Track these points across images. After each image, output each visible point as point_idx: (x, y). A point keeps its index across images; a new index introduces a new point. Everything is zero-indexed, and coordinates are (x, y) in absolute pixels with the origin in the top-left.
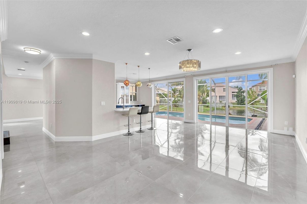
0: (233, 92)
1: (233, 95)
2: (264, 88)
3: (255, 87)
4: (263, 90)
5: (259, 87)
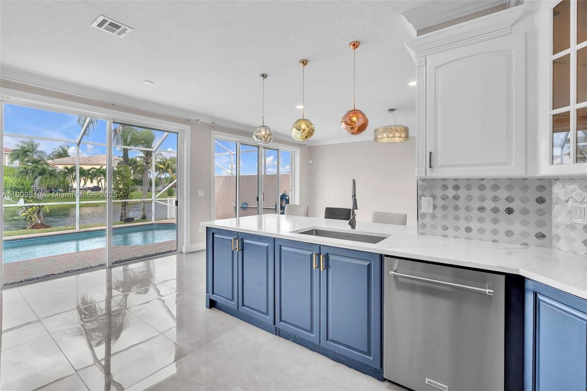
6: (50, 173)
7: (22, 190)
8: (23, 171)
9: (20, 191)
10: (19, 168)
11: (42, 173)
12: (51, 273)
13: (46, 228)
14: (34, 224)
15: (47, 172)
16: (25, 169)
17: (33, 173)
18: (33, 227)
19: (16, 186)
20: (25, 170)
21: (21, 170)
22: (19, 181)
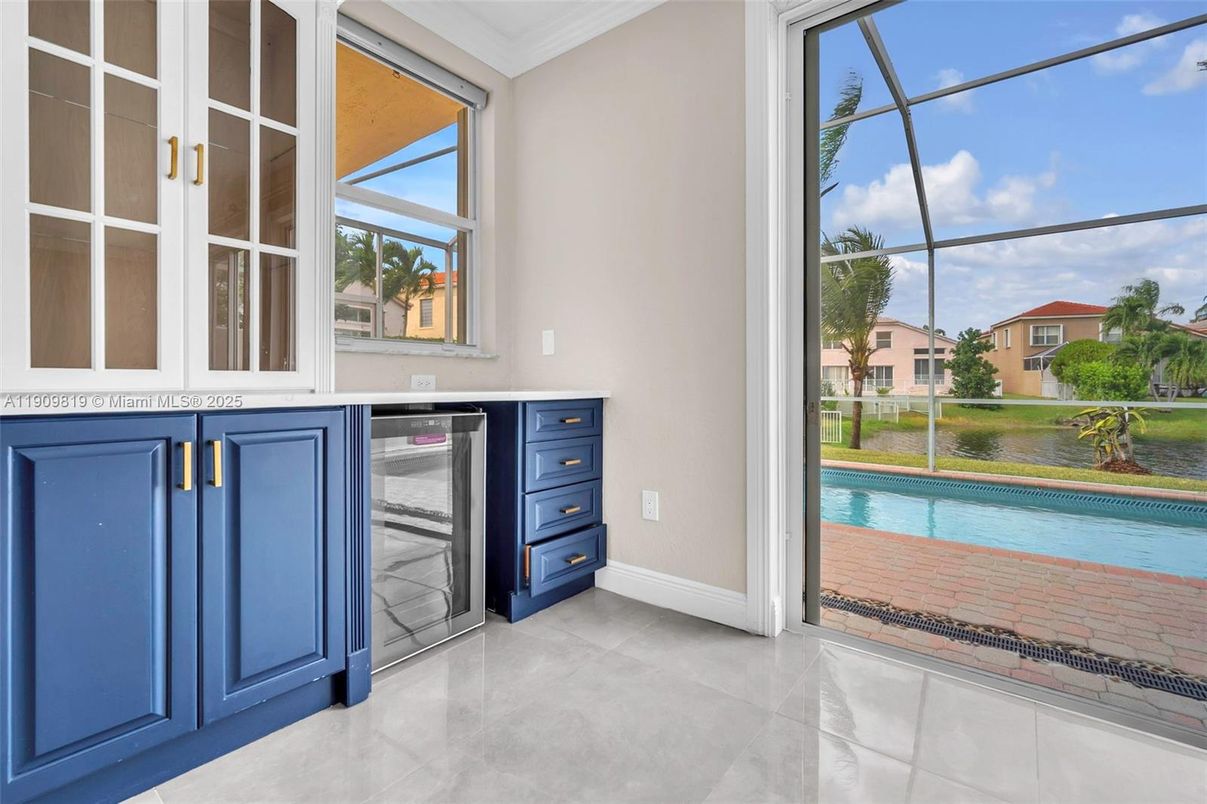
2: (1053, 333)
3: (1009, 329)
4: (1048, 342)
5: (1031, 327)
6: (1190, 350)
7: (1125, 388)
8: (1128, 349)
9: (1119, 390)
10: (1119, 344)
11: (1170, 351)
13: (1138, 473)
14: (1108, 459)
15: (1182, 346)
16: (1132, 342)
17: (1149, 350)
18: (1107, 467)
19: (1112, 379)
20: (1131, 346)
21: (1123, 347)
22: (1119, 368)
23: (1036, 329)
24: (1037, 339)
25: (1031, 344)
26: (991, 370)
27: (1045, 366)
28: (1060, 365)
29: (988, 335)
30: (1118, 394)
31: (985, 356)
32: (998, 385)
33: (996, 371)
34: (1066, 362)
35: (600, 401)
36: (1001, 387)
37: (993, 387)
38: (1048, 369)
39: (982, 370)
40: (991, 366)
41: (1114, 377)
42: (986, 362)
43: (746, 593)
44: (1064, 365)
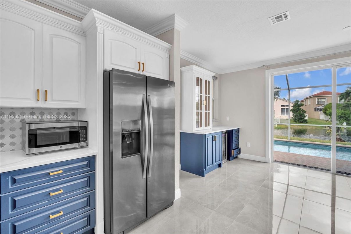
0: (282, 106)
1: (282, 109)
2: (323, 100)
3: (310, 99)
4: (322, 103)
5: (317, 99)
8: (346, 106)
9: (343, 118)
10: (343, 104)
12: (305, 165)
16: (347, 104)
21: (344, 105)
22: (343, 111)
23: (318, 99)
24: (318, 102)
25: (317, 104)
26: (304, 112)
27: (321, 110)
28: (325, 110)
29: (303, 101)
30: (343, 119)
31: (302, 108)
32: (306, 116)
33: (306, 112)
34: (327, 109)
35: (239, 129)
36: (307, 117)
37: (305, 116)
38: (322, 111)
39: (301, 112)
40: (304, 111)
41: (342, 114)
42: (302, 109)
43: (265, 157)
44: (327, 110)
